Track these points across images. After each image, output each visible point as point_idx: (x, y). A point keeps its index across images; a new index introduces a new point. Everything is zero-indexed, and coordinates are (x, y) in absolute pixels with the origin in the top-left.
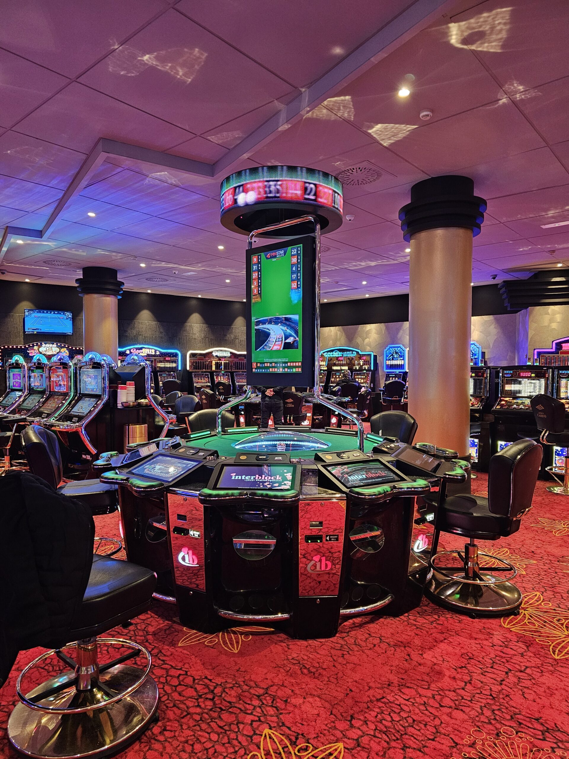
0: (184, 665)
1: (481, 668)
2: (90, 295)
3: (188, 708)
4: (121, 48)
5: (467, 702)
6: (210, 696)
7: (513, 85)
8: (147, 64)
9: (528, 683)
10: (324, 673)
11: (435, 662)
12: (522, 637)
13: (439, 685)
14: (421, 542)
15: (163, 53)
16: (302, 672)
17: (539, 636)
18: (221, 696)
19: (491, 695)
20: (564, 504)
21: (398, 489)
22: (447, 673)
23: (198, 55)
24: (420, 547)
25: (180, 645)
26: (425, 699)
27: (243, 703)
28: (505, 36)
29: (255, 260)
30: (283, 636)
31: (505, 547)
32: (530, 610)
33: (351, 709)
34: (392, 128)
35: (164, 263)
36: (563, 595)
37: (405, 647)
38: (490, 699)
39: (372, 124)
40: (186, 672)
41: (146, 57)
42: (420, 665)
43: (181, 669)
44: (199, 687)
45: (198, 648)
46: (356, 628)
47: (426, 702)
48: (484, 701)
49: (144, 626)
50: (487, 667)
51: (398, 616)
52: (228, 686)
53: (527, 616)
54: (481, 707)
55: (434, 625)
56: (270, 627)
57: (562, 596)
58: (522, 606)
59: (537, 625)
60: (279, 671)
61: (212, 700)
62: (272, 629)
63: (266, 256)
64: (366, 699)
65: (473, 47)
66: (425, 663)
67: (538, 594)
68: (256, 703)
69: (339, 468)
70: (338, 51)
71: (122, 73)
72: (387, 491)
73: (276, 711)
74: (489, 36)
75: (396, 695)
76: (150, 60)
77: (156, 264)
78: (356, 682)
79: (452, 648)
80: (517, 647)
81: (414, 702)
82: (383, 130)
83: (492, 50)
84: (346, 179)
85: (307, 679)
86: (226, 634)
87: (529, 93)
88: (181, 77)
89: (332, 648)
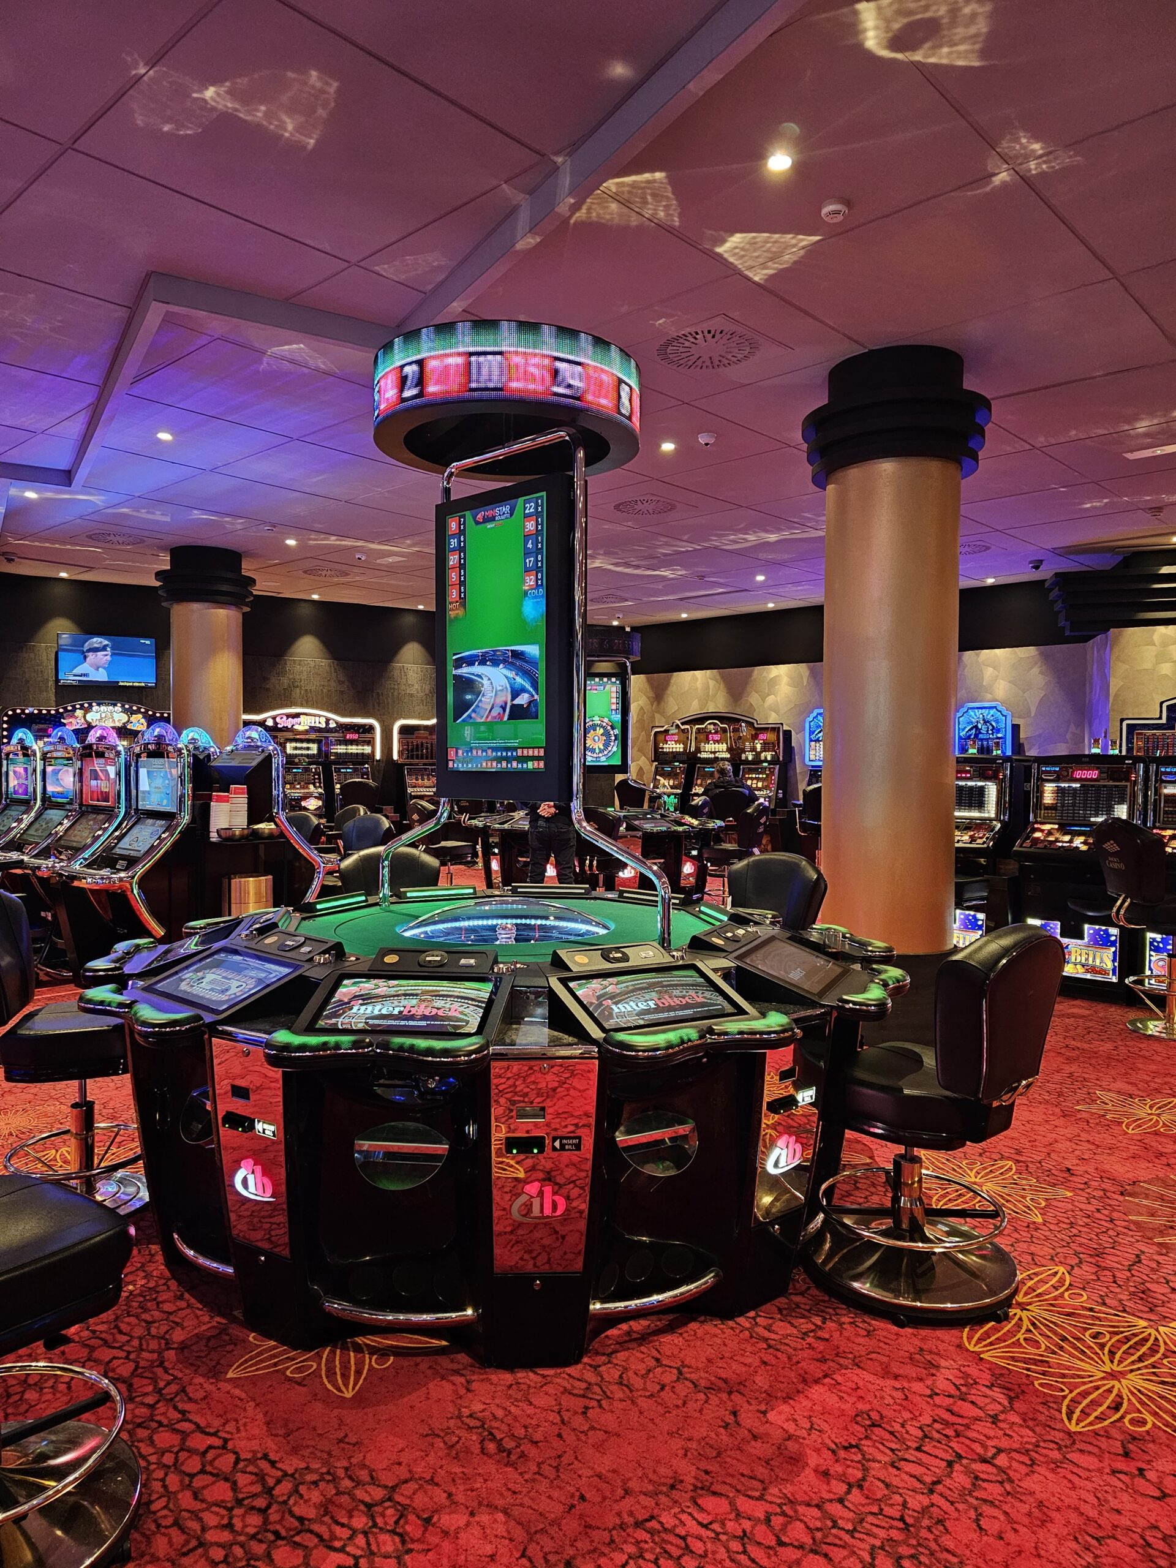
0: (224, 1425)
1: (892, 1450)
2: (185, 604)
3: (204, 1529)
4: (151, 72)
5: (842, 1534)
6: (261, 1503)
7: (1017, 140)
8: (213, 109)
9: (994, 1490)
10: (533, 1452)
11: (791, 1431)
12: (1002, 1375)
13: (788, 1489)
14: (784, 1153)
15: (242, 82)
16: (483, 1450)
17: (1044, 1373)
18: (285, 1502)
19: (902, 1519)
20: (1159, 1059)
21: (719, 1034)
22: (813, 1460)
23: (319, 85)
24: (782, 1163)
25: (230, 1375)
26: (747, 1525)
27: (330, 1521)
28: (984, 30)
29: (453, 526)
30: (463, 1358)
31: (1009, 1159)
32: (1036, 1310)
33: (572, 1546)
34: (767, 242)
35: (334, 538)
36: (1118, 1274)
37: (730, 1393)
38: (899, 1529)
39: (722, 233)
40: (226, 1441)
41: (210, 93)
42: (755, 1437)
43: (215, 1434)
44: (242, 1480)
45: (269, 1383)
46: (630, 1345)
47: (748, 1531)
48: (882, 1533)
49: (164, 1329)
50: (908, 1448)
51: (731, 1318)
52: (309, 1478)
53: (1026, 1323)
54: (873, 1547)
55: (809, 1340)
56: (440, 1338)
57: (1114, 1276)
58: (1020, 1298)
59: (1043, 1347)
60: (432, 1445)
61: (263, 1511)
62: (444, 1343)
63: (474, 518)
64: (612, 1520)
65: (917, 57)
66: (767, 1434)
67: (1061, 1269)
68: (360, 1522)
69: (595, 984)
70: (619, 70)
71: (166, 128)
72: (690, 1040)
73: (400, 1546)
74: (949, 29)
75: (683, 1511)
76: (218, 99)
77: (316, 541)
78: (600, 1477)
79: (837, 1398)
80: (987, 1400)
81: (719, 1530)
82: (747, 247)
83: (960, 63)
84: (684, 355)
85: (491, 1467)
86: (338, 1351)
87: (1056, 159)
88: (291, 134)
89: (565, 1391)
